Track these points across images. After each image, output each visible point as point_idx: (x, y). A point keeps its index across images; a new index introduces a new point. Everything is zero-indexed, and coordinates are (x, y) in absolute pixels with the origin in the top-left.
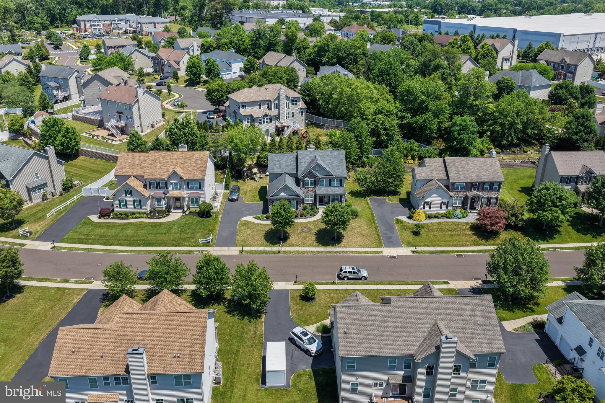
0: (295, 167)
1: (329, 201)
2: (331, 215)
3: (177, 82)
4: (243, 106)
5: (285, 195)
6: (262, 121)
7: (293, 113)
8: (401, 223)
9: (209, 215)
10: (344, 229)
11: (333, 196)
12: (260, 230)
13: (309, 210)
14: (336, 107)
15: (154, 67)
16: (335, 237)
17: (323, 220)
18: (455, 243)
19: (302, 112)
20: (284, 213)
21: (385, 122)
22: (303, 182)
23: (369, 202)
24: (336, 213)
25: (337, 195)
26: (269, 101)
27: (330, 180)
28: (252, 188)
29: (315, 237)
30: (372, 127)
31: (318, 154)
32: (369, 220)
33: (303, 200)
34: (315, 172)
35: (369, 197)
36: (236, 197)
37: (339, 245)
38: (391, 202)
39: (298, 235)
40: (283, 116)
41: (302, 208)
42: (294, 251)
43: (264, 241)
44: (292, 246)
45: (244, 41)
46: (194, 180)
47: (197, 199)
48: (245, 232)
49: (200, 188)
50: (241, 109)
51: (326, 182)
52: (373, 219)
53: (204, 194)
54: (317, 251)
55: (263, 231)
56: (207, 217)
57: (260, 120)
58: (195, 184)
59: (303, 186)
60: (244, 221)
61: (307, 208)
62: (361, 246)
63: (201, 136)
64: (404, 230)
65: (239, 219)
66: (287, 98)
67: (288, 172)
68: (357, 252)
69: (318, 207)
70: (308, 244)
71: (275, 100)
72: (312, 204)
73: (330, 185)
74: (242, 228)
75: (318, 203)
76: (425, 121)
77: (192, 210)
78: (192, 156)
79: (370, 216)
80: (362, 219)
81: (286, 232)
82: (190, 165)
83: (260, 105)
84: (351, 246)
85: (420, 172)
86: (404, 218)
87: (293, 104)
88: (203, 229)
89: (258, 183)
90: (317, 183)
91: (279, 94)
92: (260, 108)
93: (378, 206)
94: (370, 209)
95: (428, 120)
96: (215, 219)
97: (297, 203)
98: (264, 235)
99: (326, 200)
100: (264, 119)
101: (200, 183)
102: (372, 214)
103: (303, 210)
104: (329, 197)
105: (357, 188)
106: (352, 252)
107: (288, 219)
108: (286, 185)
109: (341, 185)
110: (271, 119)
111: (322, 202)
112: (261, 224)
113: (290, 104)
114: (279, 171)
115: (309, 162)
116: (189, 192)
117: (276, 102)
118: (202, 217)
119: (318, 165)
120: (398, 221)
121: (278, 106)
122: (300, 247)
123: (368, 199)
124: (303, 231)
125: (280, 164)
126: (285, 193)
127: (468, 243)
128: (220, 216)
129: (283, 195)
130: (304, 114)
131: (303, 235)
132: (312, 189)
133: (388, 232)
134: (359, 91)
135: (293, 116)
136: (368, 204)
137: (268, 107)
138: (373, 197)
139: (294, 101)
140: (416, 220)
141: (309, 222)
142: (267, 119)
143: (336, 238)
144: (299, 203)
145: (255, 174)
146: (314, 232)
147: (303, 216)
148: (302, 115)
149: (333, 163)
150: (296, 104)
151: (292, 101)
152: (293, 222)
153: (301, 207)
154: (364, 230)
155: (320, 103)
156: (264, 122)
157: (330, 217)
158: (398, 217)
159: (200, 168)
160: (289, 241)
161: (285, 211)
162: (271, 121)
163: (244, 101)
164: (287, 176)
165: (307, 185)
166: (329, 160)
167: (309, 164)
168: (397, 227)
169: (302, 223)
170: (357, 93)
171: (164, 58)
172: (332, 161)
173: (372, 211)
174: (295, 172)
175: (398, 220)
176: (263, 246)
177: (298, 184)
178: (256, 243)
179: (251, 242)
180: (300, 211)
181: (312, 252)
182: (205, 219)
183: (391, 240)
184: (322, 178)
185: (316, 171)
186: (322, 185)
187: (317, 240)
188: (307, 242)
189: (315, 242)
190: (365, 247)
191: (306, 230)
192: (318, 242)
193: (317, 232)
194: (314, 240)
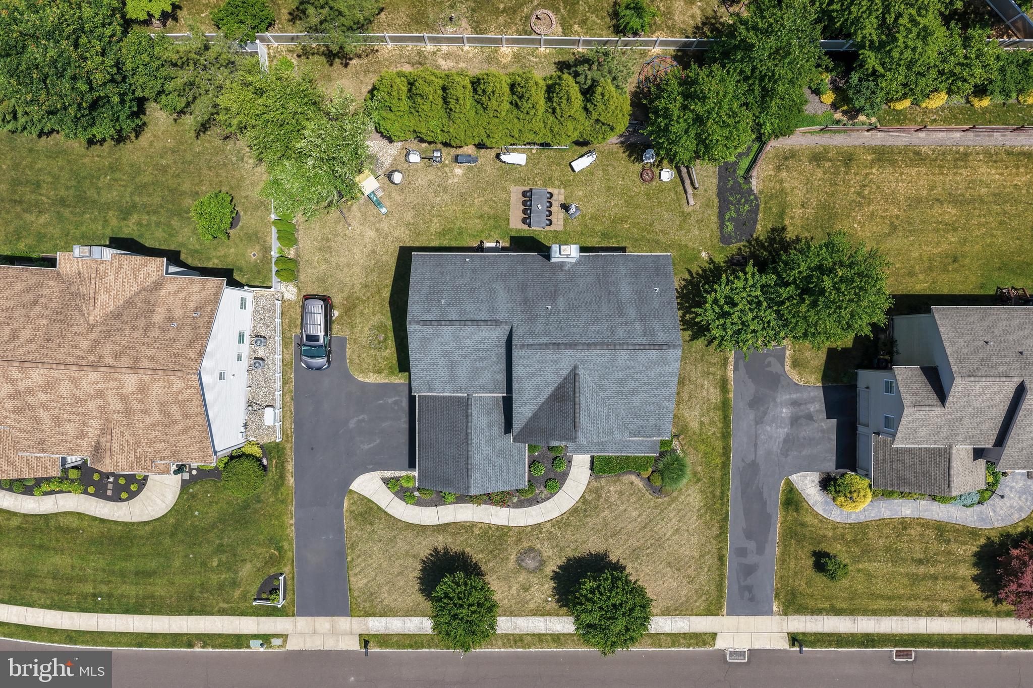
8: (796, 509)
12: (407, 552)
18: (911, 604)
23: (730, 370)
29: (552, 584)
31: (584, 362)
32: (712, 483)
38: (796, 376)
39: (506, 578)
48: (367, 556)
60: (360, 498)
65: (344, 486)
67: (481, 392)
70: (532, 605)
74: (357, 537)
79: (719, 460)
80: (691, 487)
86: (811, 486)
93: (754, 402)
94: (725, 418)
96: (277, 486)
98: (417, 574)
102: (725, 452)
112: (407, 526)
115: (551, 389)
120: (791, 500)
122: (511, 614)
124: (520, 566)
127: (945, 607)
128: (290, 467)
131: (521, 578)
133: (752, 545)
136: (725, 383)
141: (539, 529)
146: (551, 568)
158: (794, 478)
166: (621, 382)
175: (791, 489)
176: (417, 612)
183: (749, 580)
187: (558, 594)
188: (530, 600)
189: (550, 599)
190: (677, 612)
191: (531, 563)
192: (558, 601)
193: (558, 570)
194: (550, 592)
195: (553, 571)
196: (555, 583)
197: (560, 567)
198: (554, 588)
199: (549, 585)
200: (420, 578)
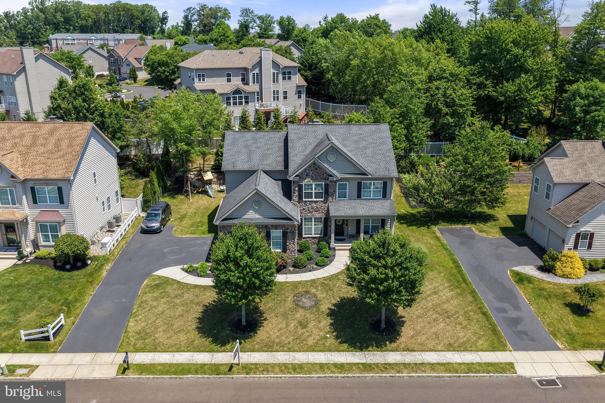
0: (281, 159)
1: (358, 232)
2: (375, 266)
3: (135, 82)
4: (199, 76)
5: (257, 216)
6: (232, 101)
7: (285, 93)
8: (529, 282)
9: (79, 264)
10: (410, 303)
11: (367, 218)
12: (192, 302)
13: (312, 252)
14: (356, 80)
15: (110, 69)
16: (379, 322)
17: (353, 278)
19: (299, 93)
20: (246, 259)
21: (449, 92)
22: (300, 187)
23: (439, 234)
24: (389, 260)
25: (374, 218)
26: (246, 69)
27: (359, 184)
28: (197, 209)
29: (329, 321)
30: (426, 102)
31: (331, 132)
32: (453, 275)
33: (300, 227)
34: (325, 165)
35: (436, 224)
36: (156, 225)
37: (394, 345)
38: (484, 235)
39: (285, 316)
40: (268, 95)
41: (296, 248)
42: (273, 366)
43: (194, 335)
44: (269, 347)
45: (228, 37)
46: (46, 181)
47: (55, 228)
48: (152, 307)
49: (62, 202)
50: (196, 80)
51: (351, 188)
52: (460, 271)
53: (71, 215)
54: (336, 365)
55: (198, 304)
56: (74, 268)
57: (228, 99)
58: (49, 191)
59: (300, 197)
60: (160, 277)
61: (307, 248)
62: (450, 347)
63: (110, 115)
64: (542, 300)
65: (148, 274)
66: (275, 64)
67: (268, 168)
68: (447, 367)
69: (333, 244)
70: (310, 342)
71: (254, 67)
72: (320, 239)
73: (359, 196)
74: (148, 297)
75: (333, 235)
76: (519, 90)
77: (42, 252)
78: (52, 132)
79: (451, 265)
80: (435, 273)
81: (256, 308)
82: (42, 150)
83: (229, 75)
84: (425, 349)
85: (558, 167)
86: (531, 271)
87: (284, 78)
88: (50, 299)
89: (212, 200)
90: (331, 190)
91: (261, 57)
92: (229, 80)
93: (462, 243)
94: (446, 249)
95: (527, 87)
96: (91, 275)
97: (285, 235)
98: (198, 315)
99: (351, 229)
100: (234, 98)
101: (60, 189)
102: (455, 262)
103: (300, 251)
104: (358, 222)
105: (404, 209)
106: (433, 366)
107: (258, 277)
108: (258, 193)
109: (384, 196)
110: (247, 98)
111: (343, 234)
112: (195, 286)
113: (280, 77)
114: (246, 167)
115: (313, 146)
116: (37, 211)
117: (257, 71)
118: (61, 268)
119: (334, 149)
120: (521, 279)
121: (258, 78)
122: (289, 350)
123: (435, 228)
124: (297, 305)
125: (250, 153)
126: (256, 211)
128: (108, 267)
129: (252, 215)
130: (303, 96)
131: (298, 315)
132: (319, 205)
133: (507, 306)
134: (397, 50)
135: (285, 98)
136: (438, 238)
137: (243, 80)
138: (444, 226)
139: (287, 73)
140: (563, 276)
141: (313, 281)
142: (241, 98)
143: (383, 325)
144: (289, 235)
145: (210, 182)
146: (326, 306)
147: (298, 267)
148: (300, 97)
149: (366, 148)
150: (290, 78)
151: (284, 74)
152: (271, 283)
153: (293, 246)
154: (448, 301)
155: (329, 76)
156: (235, 104)
157: (373, 272)
158: (515, 269)
159: (63, 156)
160: (262, 334)
161: (249, 253)
162: (247, 102)
163: (200, 67)
164: (264, 175)
165: (309, 195)
166: (356, 142)
167: (313, 150)
168: (521, 292)
169: (295, 285)
170: (393, 54)
171: (122, 55)
172: (363, 144)
173: (451, 254)
174: (281, 167)
175: (517, 274)
176: (191, 348)
177: (287, 194)
178: (172, 341)
179: (161, 336)
180: (292, 253)
181: (322, 367)
182: (67, 274)
183: (520, 327)
184: (342, 179)
185: (329, 162)
186: (343, 196)
187: (335, 330)
188: (308, 336)
189: (328, 336)
190: (462, 349)
191: (306, 302)
192: (337, 338)
193: (333, 308)
194: (328, 329)
195: (329, 309)
196: (332, 319)
197: (334, 305)
198: (332, 324)
199: (327, 322)
200: (199, 318)
